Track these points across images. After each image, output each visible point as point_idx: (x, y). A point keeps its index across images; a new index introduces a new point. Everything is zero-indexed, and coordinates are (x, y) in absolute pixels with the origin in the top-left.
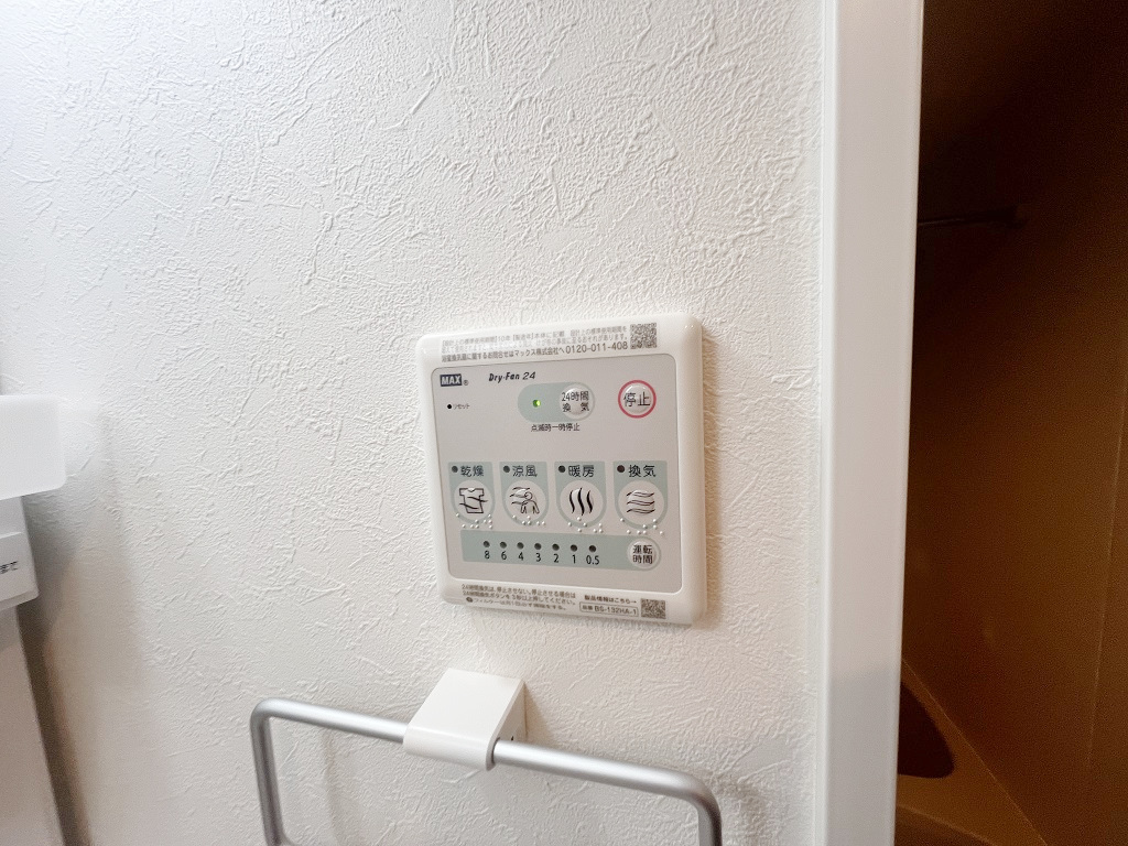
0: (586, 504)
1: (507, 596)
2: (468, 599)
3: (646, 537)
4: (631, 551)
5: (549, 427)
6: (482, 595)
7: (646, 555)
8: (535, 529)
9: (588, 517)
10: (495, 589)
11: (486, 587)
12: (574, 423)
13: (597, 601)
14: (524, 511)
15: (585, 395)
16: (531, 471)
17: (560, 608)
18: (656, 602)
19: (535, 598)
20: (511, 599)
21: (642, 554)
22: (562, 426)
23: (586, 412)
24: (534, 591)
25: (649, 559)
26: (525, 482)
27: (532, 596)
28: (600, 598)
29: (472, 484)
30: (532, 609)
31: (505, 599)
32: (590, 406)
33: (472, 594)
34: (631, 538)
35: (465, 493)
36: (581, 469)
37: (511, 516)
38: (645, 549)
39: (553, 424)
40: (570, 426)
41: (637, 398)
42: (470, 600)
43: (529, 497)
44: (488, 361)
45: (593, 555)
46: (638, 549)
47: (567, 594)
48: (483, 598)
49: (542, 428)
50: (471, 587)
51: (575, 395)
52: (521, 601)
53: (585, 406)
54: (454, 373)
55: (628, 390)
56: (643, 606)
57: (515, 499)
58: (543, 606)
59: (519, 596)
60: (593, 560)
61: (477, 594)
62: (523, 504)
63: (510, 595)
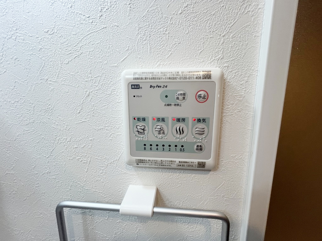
0: (181, 131)
1: (152, 163)
2: (137, 164)
3: (200, 142)
4: (195, 147)
5: (171, 105)
6: (143, 162)
7: (200, 148)
8: (163, 140)
9: (182, 136)
10: (148, 160)
11: (144, 160)
12: (179, 104)
13: (183, 163)
14: (160, 133)
15: (184, 94)
16: (163, 120)
17: (170, 166)
18: (203, 162)
19: (162, 163)
20: (153, 164)
21: (199, 148)
22: (175, 105)
23: (184, 100)
24: (161, 161)
25: (201, 149)
26: (161, 124)
27: (161, 162)
28: (184, 162)
29: (141, 124)
30: (160, 166)
31: (151, 164)
32: (186, 98)
33: (139, 162)
34: (196, 142)
35: (138, 127)
36: (181, 119)
37: (154, 135)
38: (200, 146)
39: (172, 104)
40: (178, 105)
41: (202, 96)
42: (138, 164)
43: (162, 129)
44: (151, 80)
45: (182, 148)
46: (198, 146)
47: (173, 161)
48: (143, 164)
49: (168, 105)
50: (139, 160)
51: (181, 94)
52: (156, 164)
53: (184, 98)
54: (137, 84)
55: (199, 93)
56: (198, 164)
57: (157, 129)
58: (164, 165)
59: (156, 162)
60: (182, 150)
61: (141, 162)
62: (160, 131)
63: (153, 162)
